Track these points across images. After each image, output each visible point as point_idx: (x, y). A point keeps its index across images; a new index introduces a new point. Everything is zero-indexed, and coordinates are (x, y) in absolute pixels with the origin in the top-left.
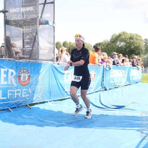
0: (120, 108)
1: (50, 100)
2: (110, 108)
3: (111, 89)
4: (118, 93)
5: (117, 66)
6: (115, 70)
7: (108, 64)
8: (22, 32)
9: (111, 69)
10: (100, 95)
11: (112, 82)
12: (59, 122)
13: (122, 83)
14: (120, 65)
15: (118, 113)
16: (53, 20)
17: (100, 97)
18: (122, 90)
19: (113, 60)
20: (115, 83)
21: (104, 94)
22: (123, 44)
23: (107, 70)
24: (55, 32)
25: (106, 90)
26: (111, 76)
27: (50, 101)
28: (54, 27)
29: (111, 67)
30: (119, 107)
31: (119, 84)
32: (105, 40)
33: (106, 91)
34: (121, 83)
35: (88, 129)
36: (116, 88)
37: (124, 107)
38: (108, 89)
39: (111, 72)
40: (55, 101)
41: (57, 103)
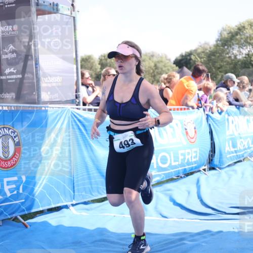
1: (74, 202)
2: (226, 213)
4: (243, 174)
10: (198, 181)
16: (71, 3)
17: (198, 187)
21: (208, 179)
24: (77, 32)
25: (212, 168)
27: (73, 205)
28: (74, 18)
33: (213, 172)
40: (85, 203)
41: (91, 209)
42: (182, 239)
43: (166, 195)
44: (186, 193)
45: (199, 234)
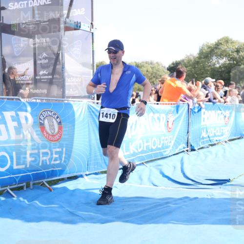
0: (221, 184)
1: (87, 173)
2: (202, 184)
3: (202, 148)
4: (216, 154)
5: (214, 103)
6: (210, 111)
7: (196, 100)
8: (32, 46)
9: (203, 111)
10: (182, 159)
11: (204, 135)
12: (105, 214)
13: (224, 136)
14: (220, 101)
15: (218, 192)
16: (91, 22)
17: (182, 164)
18: (224, 150)
19: (207, 92)
20: (211, 136)
21: (190, 159)
22: (223, 61)
23: (195, 112)
24: (94, 44)
25: (193, 150)
26: (202, 123)
27: (86, 175)
28: (93, 33)
29: (203, 106)
30: (220, 182)
31: (217, 138)
32: (189, 55)
33: (193, 152)
34: (222, 135)
35: (161, 225)
36: (212, 145)
37: (228, 181)
38: (196, 148)
39: (203, 116)
40: (96, 174)
41: (101, 179)
42: (168, 203)
43: (157, 169)
44: (173, 168)
45: (180, 199)
